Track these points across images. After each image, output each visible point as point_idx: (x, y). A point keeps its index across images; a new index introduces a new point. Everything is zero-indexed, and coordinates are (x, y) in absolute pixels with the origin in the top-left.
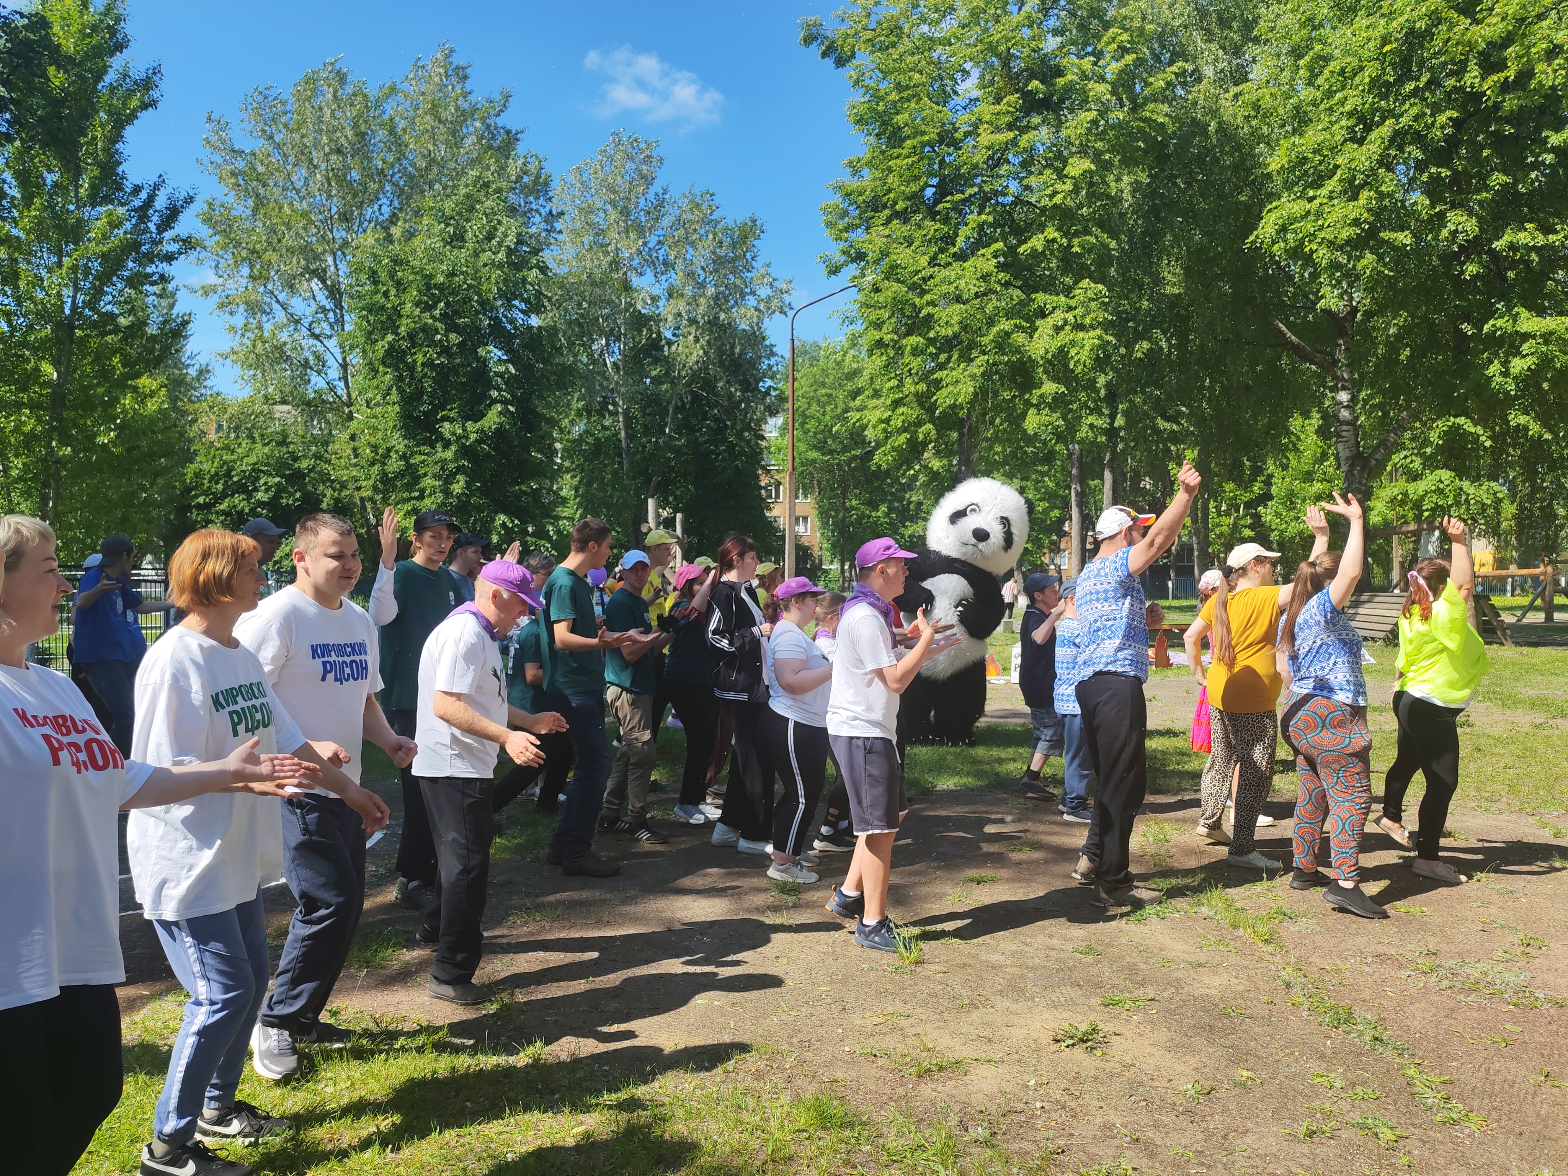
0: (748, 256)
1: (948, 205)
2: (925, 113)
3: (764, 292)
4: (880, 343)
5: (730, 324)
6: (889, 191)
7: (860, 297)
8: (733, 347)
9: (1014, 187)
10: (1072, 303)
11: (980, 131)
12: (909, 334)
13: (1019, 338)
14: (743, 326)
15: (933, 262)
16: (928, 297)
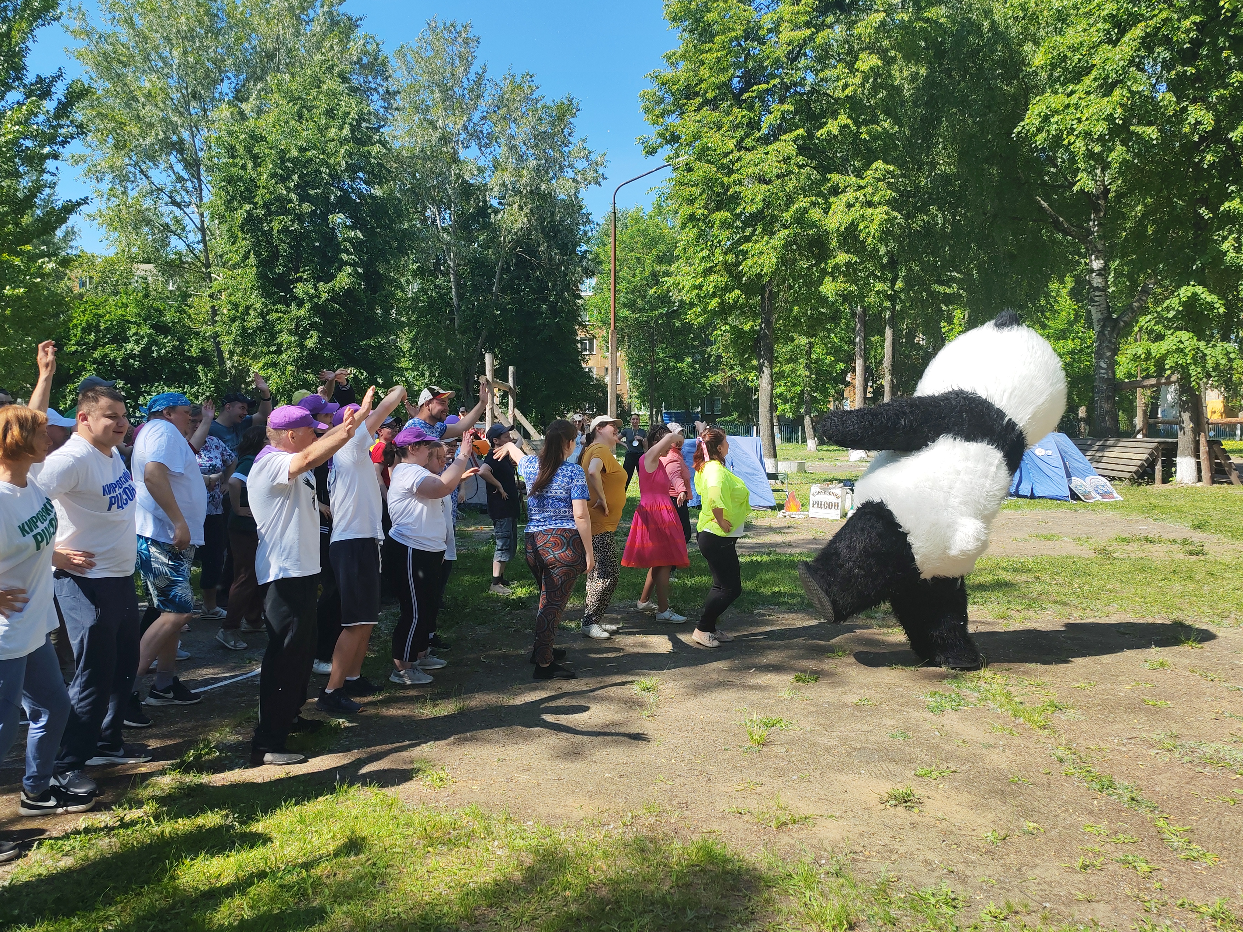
0: (566, 133)
1: (754, 95)
2: (732, 12)
3: (580, 165)
4: (692, 217)
5: (550, 194)
6: (701, 81)
7: (676, 175)
8: (553, 214)
9: (810, 78)
10: (862, 183)
11: (781, 29)
12: (718, 209)
13: (815, 214)
14: (562, 196)
15: (740, 146)
16: (735, 176)
